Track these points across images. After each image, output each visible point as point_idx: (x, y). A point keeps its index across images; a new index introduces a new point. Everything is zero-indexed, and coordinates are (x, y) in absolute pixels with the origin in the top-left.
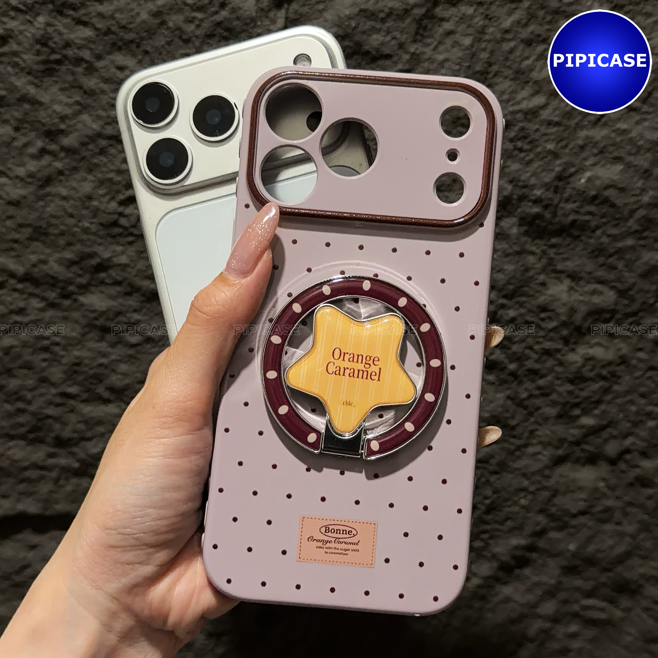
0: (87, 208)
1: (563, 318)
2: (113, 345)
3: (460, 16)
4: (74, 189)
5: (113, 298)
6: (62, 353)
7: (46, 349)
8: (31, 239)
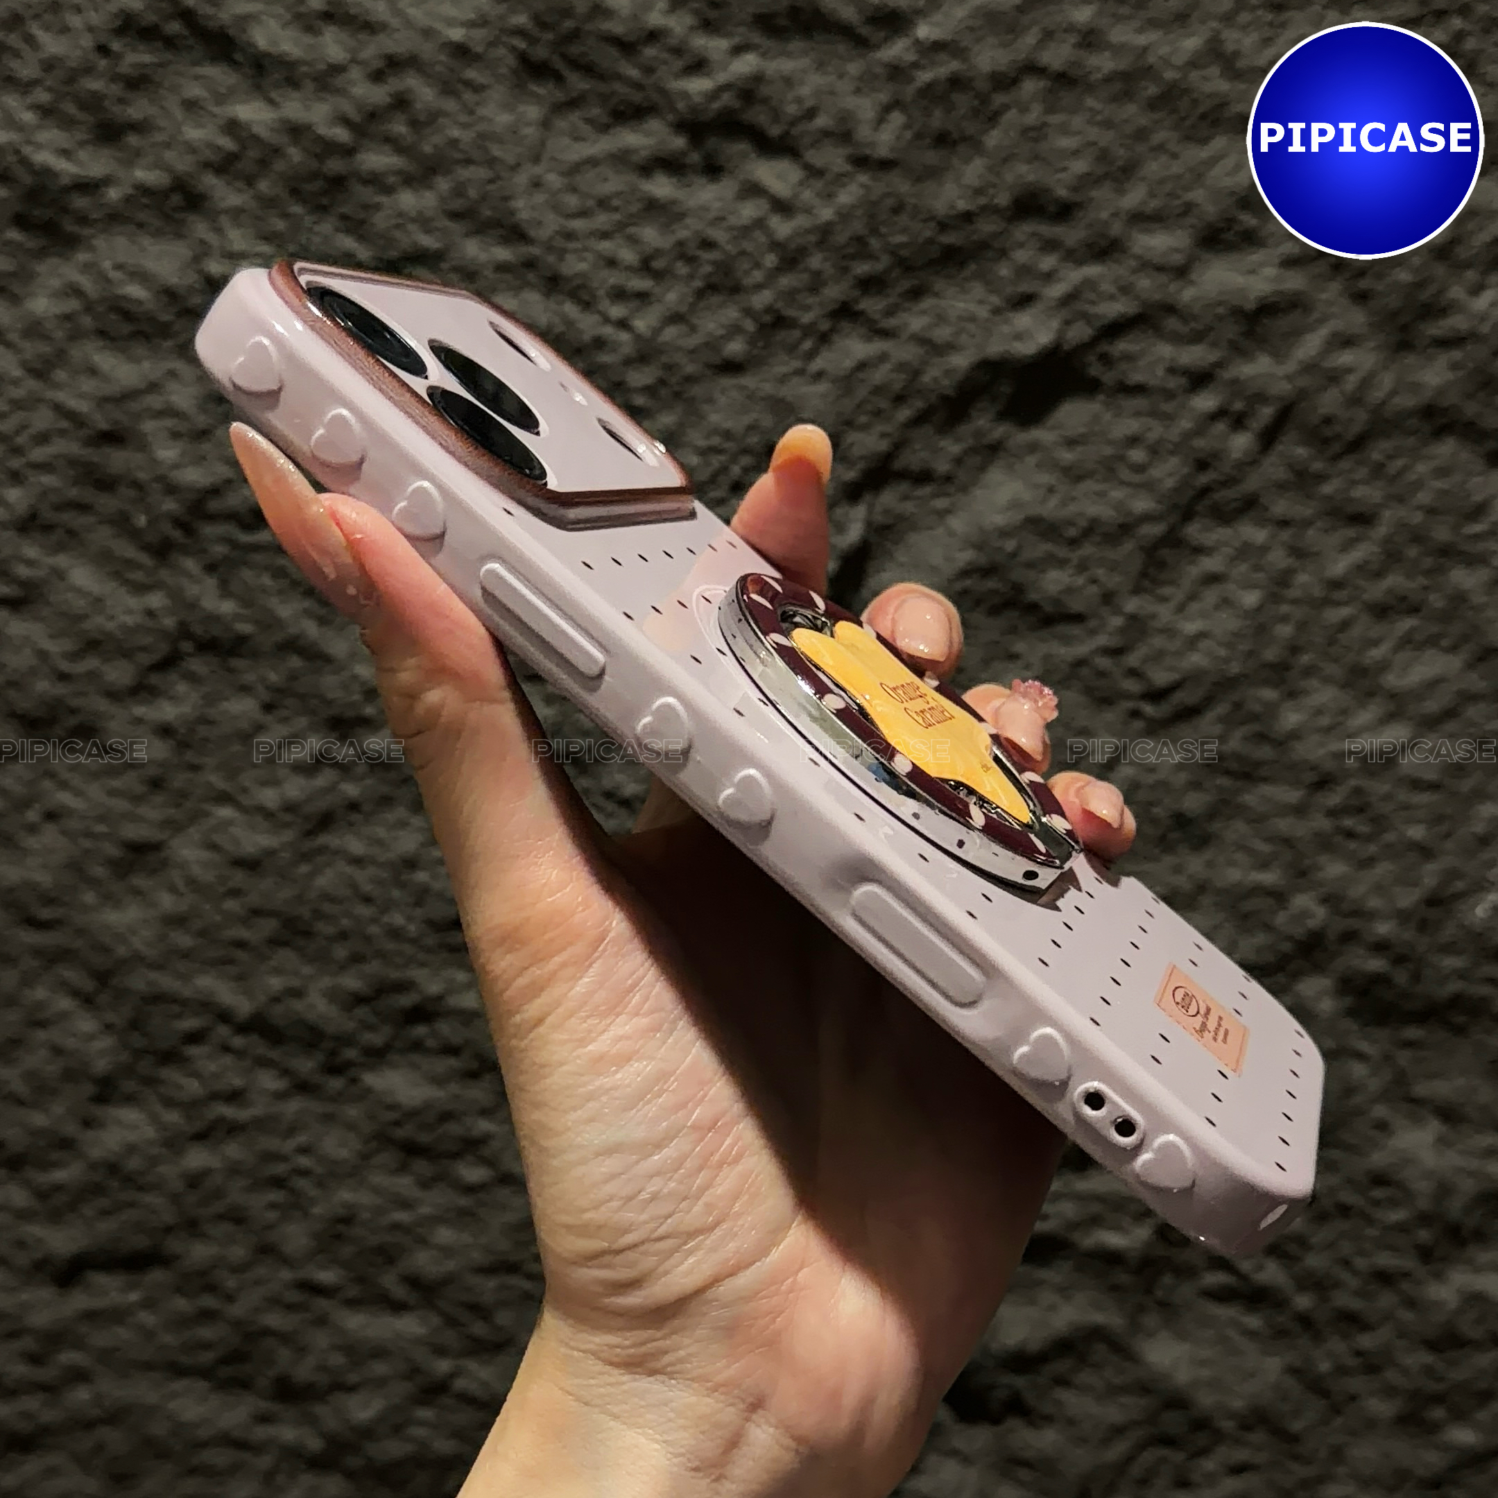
0: (402, 885)
1: (1423, 1204)
2: (425, 1184)
3: (1237, 545)
4: (380, 842)
5: (438, 1081)
6: (313, 1192)
7: (278, 1183)
8: (275, 942)
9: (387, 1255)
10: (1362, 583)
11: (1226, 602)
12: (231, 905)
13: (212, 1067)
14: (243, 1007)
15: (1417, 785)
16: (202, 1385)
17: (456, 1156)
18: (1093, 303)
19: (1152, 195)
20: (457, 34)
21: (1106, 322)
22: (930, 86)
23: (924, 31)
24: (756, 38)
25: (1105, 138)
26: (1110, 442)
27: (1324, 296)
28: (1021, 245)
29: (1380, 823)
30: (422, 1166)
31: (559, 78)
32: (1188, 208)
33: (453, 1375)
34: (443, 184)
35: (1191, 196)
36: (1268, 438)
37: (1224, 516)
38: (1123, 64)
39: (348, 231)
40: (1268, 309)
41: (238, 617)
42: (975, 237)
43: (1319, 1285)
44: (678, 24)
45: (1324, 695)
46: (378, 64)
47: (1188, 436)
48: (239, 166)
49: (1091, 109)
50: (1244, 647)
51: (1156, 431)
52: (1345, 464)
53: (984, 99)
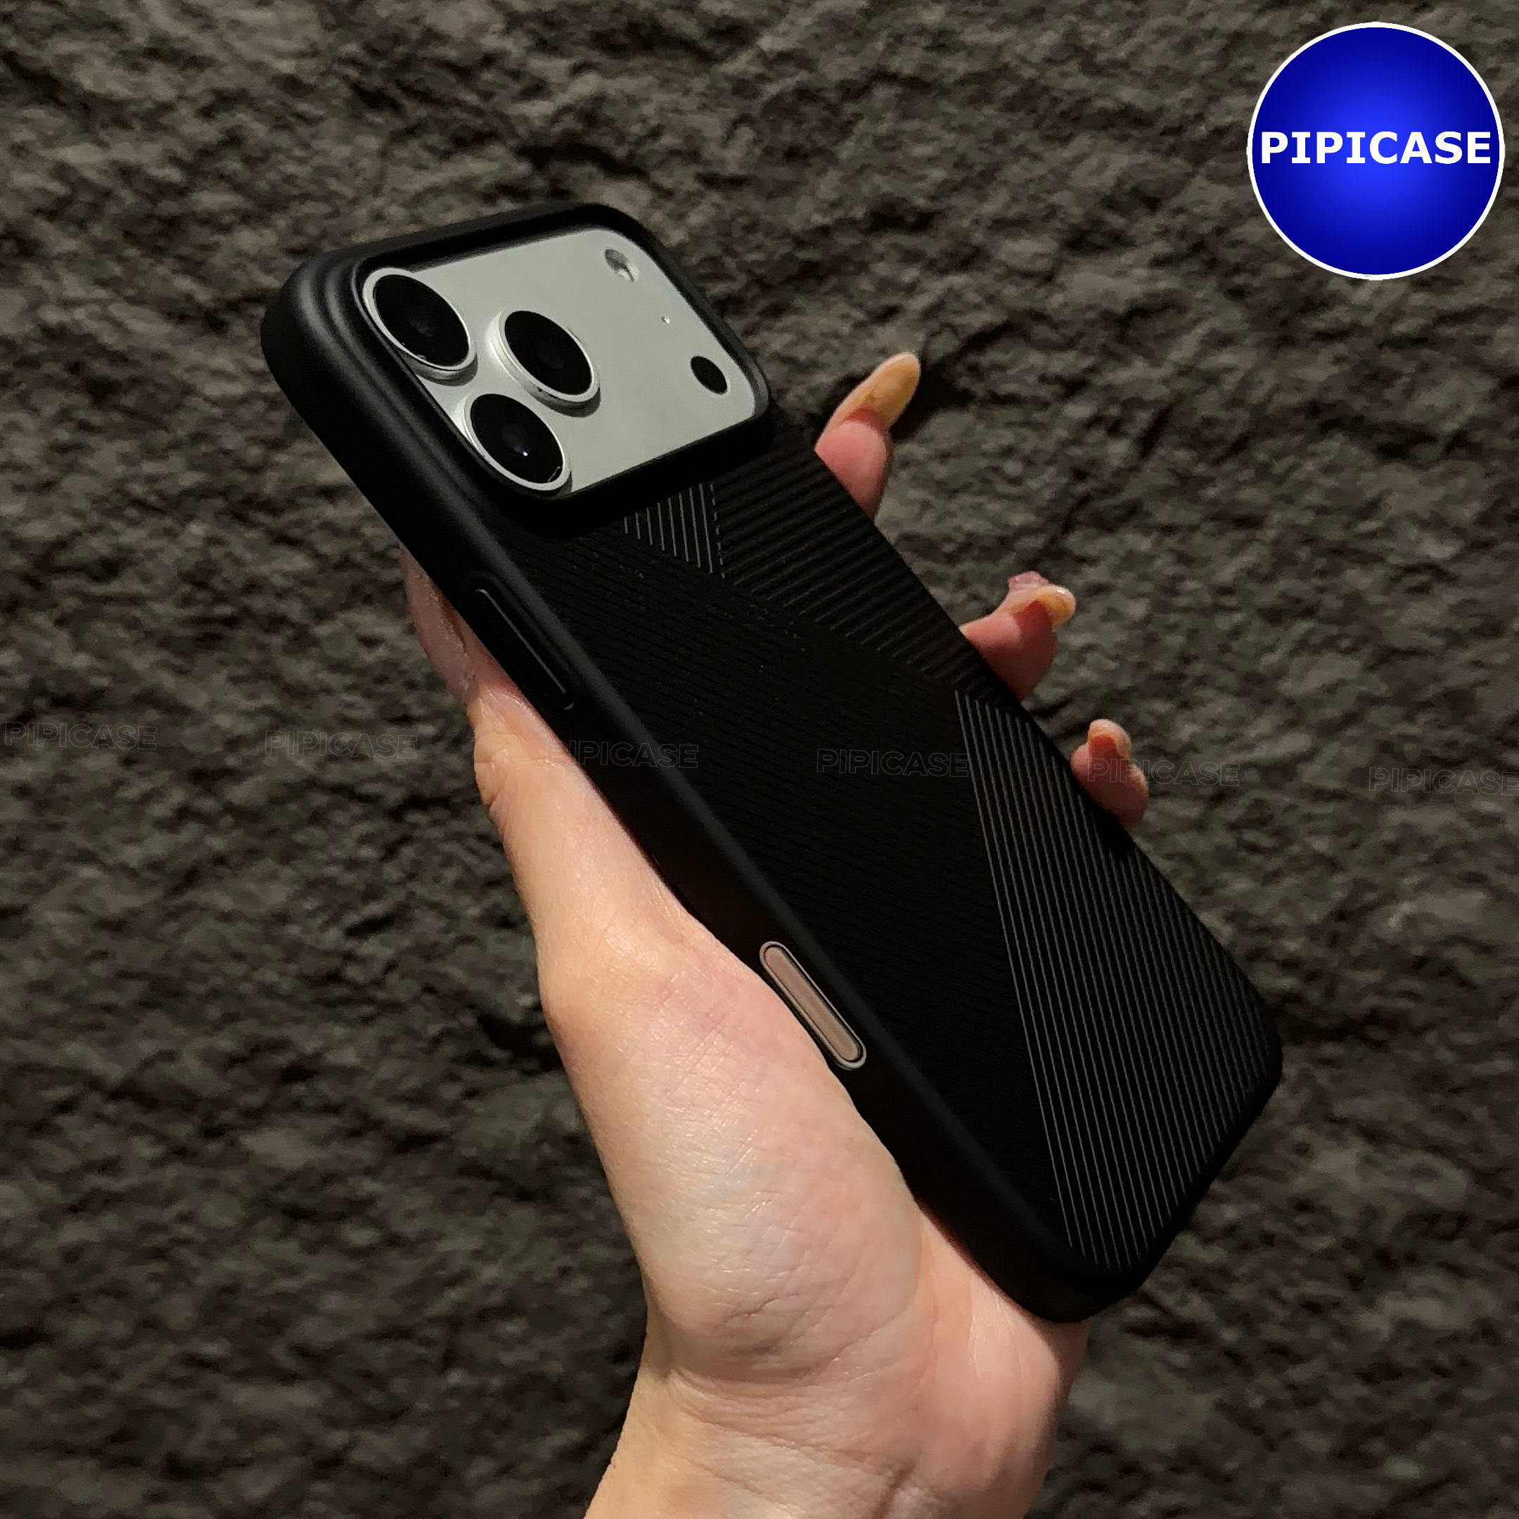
9: (275, 1325)
10: (1253, 586)
11: (1112, 614)
12: (97, 968)
13: (85, 1136)
14: (114, 1072)
15: (1320, 795)
16: (91, 1464)
17: (341, 1217)
18: (957, 313)
19: (1015, 199)
20: (286, 67)
21: (972, 331)
22: (778, 98)
23: (767, 42)
24: (596, 57)
25: (964, 144)
26: (984, 454)
27: (1200, 295)
28: (881, 258)
29: (1284, 836)
30: (306, 1230)
31: (396, 107)
32: (1052, 212)
33: (347, 1448)
34: (282, 222)
35: (1055, 199)
36: (1147, 444)
37: (1106, 526)
38: (978, 66)
39: (187, 272)
40: (1139, 312)
41: (92, 671)
42: (832, 252)
43: (1245, 1318)
44: (514, 47)
45: (1219, 705)
46: (207, 100)
47: (1065, 444)
48: (71, 210)
49: (945, 114)
50: (1134, 658)
51: (1031, 441)
52: (1229, 466)
53: (834, 109)
